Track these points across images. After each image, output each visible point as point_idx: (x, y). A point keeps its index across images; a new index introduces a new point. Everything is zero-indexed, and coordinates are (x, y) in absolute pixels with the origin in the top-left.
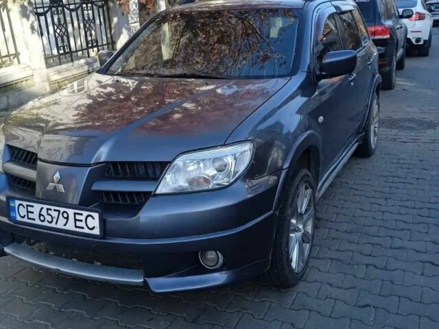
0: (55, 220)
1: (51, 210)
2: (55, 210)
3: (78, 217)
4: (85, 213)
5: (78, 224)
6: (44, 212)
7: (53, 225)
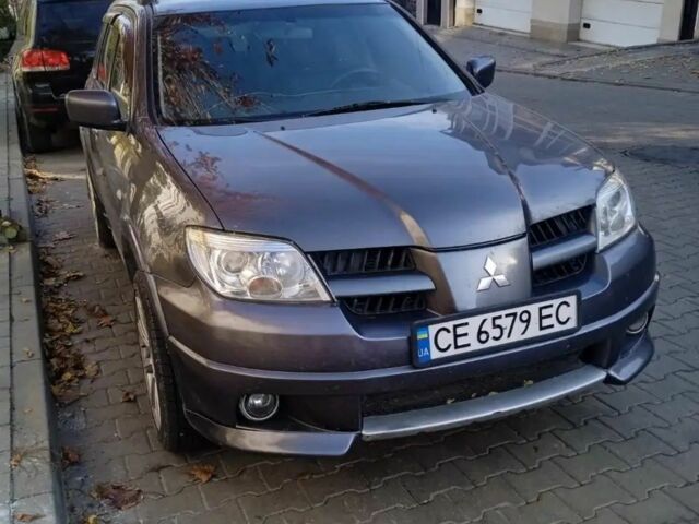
0: (506, 332)
1: (500, 317)
2: (507, 316)
3: (545, 312)
4: (556, 303)
5: (546, 322)
6: (488, 327)
7: (504, 340)
